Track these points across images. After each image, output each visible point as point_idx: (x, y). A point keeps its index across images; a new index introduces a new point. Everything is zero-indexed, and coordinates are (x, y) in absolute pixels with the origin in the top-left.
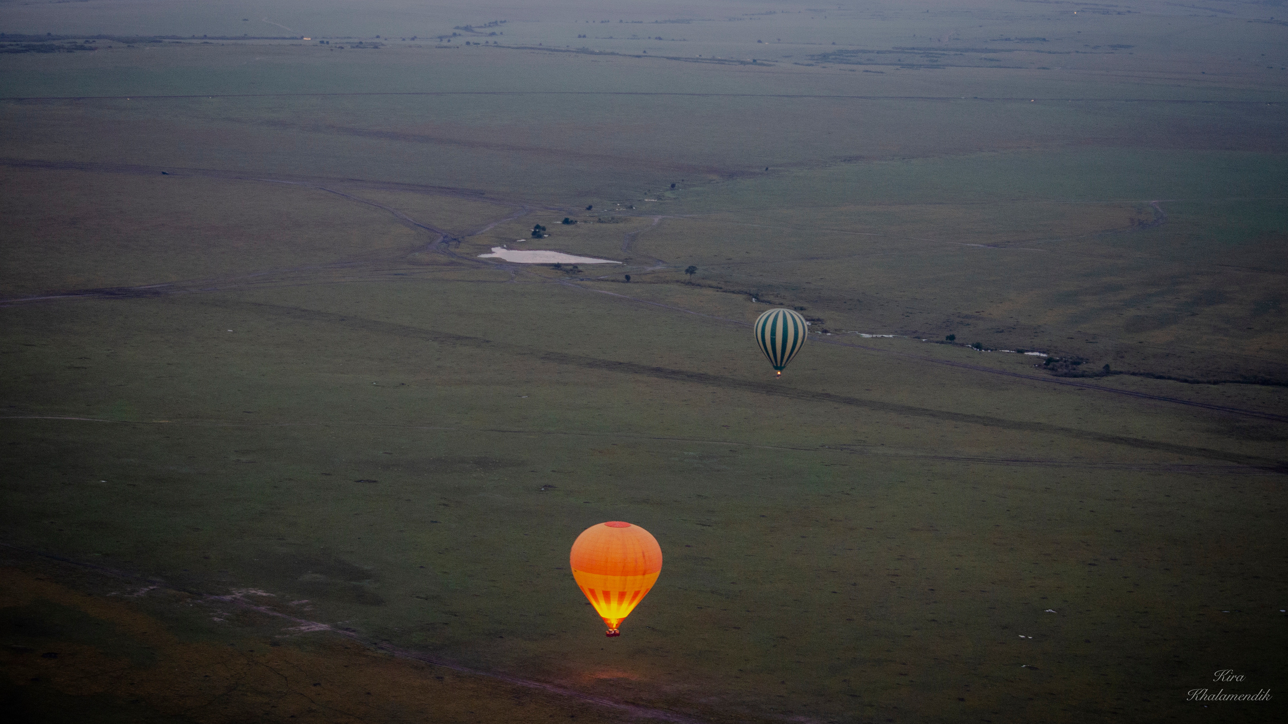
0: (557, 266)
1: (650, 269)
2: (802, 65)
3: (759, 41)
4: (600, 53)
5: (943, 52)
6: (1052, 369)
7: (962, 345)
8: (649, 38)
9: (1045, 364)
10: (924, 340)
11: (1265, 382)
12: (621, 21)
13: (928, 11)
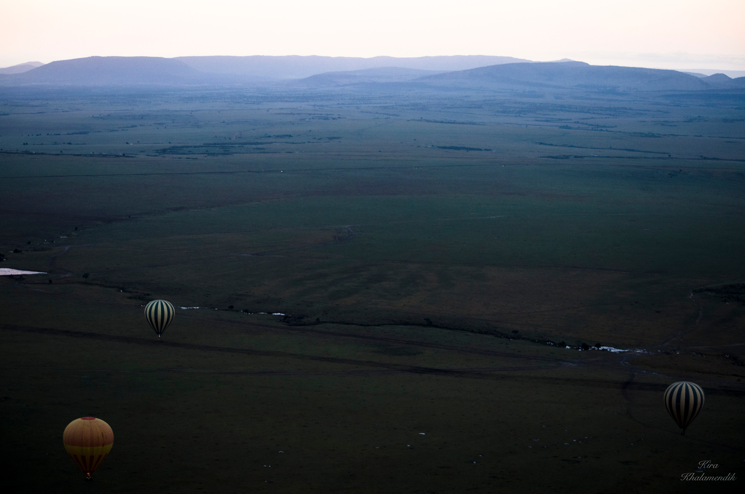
0: (11, 276)
1: (63, 276)
2: (152, 156)
3: (127, 143)
4: (36, 154)
5: (231, 145)
6: (287, 322)
7: (237, 311)
8: (64, 143)
9: (284, 319)
10: (216, 309)
11: (406, 324)
12: (48, 134)
13: (224, 122)
